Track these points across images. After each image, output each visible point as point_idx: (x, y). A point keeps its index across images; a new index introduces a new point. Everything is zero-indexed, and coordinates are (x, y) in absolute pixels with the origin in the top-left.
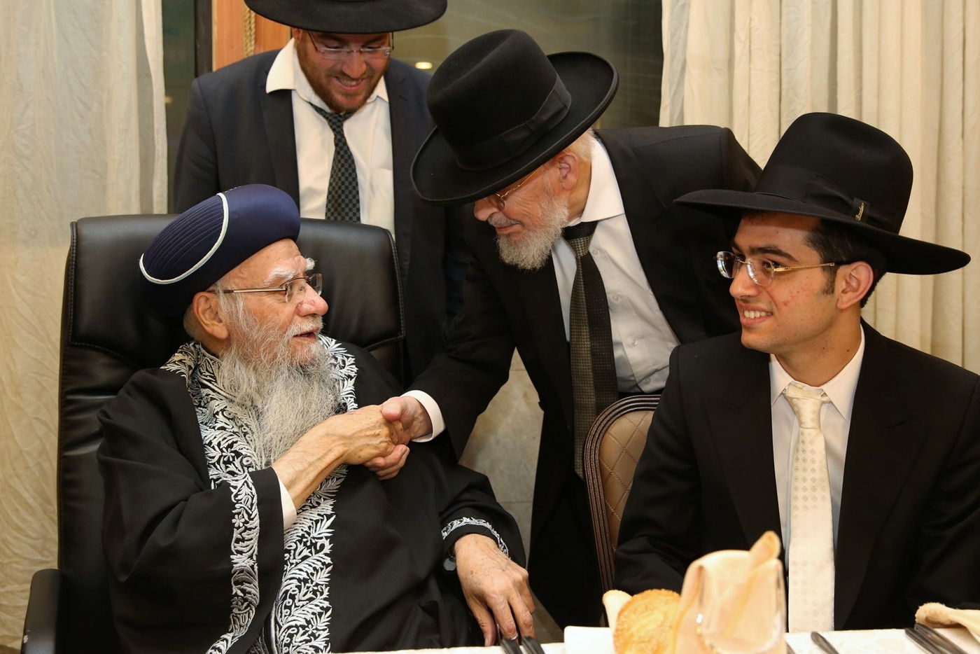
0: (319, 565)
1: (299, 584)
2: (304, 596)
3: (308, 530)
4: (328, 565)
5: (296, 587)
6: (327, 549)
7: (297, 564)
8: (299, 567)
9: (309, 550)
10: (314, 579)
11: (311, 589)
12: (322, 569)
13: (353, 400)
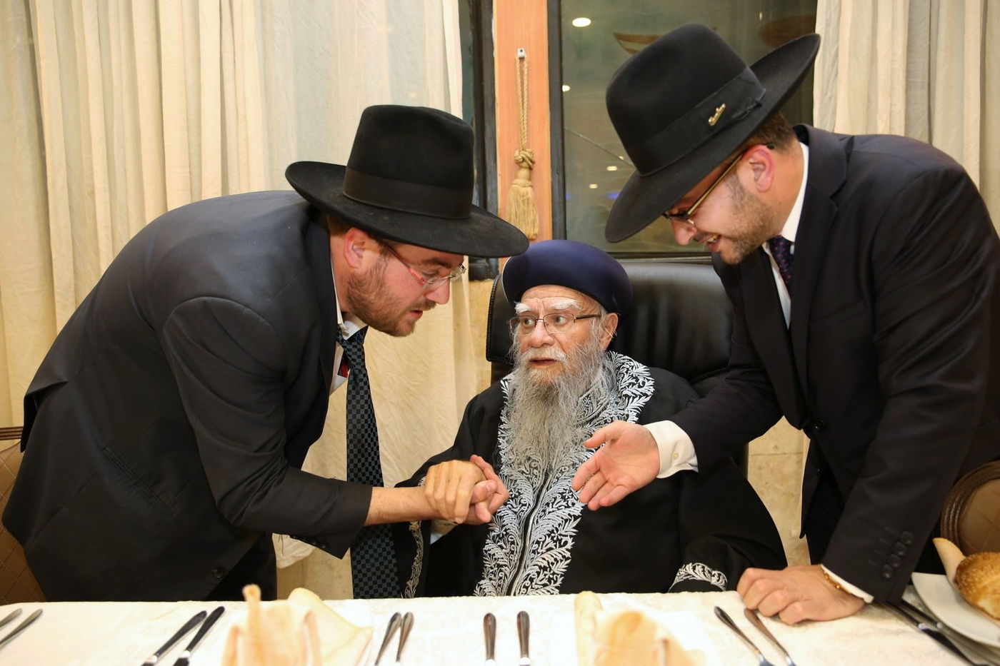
0: (560, 557)
1: (539, 570)
2: (540, 581)
3: (558, 527)
4: (567, 559)
5: (537, 572)
6: (569, 546)
7: (542, 553)
8: (543, 556)
11: (547, 577)
12: (561, 561)
13: (635, 414)
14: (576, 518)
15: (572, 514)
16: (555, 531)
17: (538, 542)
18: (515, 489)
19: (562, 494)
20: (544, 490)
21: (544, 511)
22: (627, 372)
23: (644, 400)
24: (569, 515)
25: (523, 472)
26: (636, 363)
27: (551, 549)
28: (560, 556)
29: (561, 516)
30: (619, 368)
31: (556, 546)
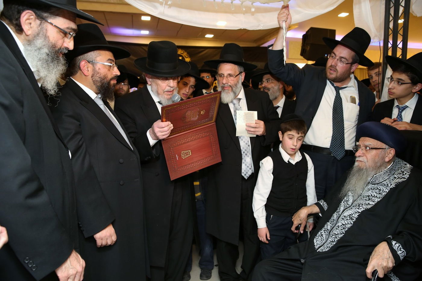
16: (351, 215)
17: (345, 216)
22: (400, 169)
23: (403, 180)
24: (358, 211)
27: (348, 220)
29: (355, 211)
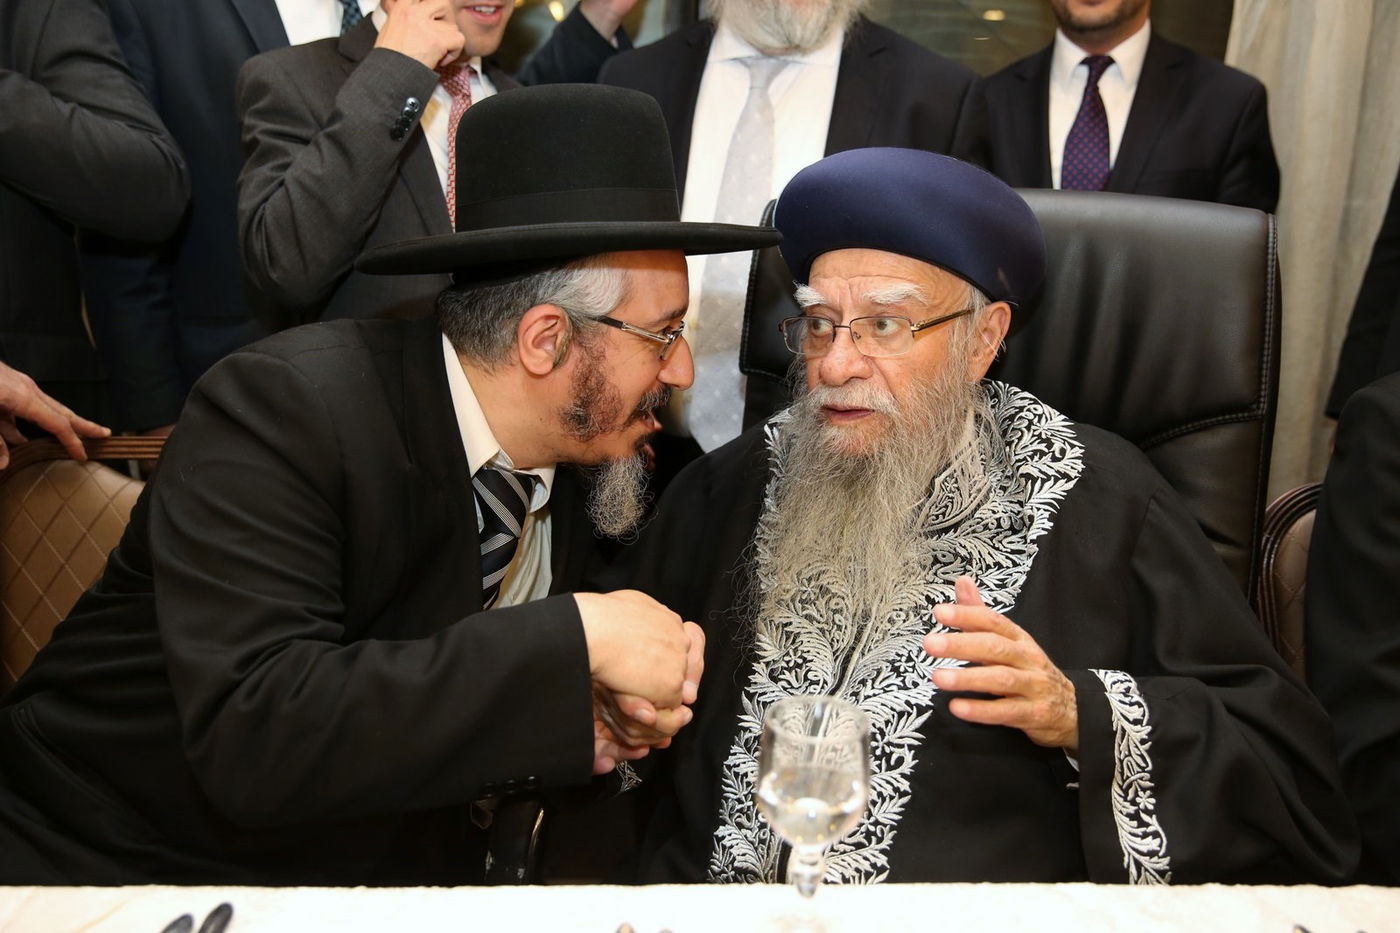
0: (888, 791)
2: (850, 836)
3: (883, 726)
4: (903, 794)
9: (878, 762)
10: (875, 811)
11: (863, 829)
12: (892, 798)
13: (1047, 515)
14: (921, 710)
15: (913, 703)
16: (878, 737)
18: (795, 650)
19: (892, 662)
20: (856, 655)
21: (855, 694)
22: (1028, 428)
23: (1063, 487)
24: (908, 703)
25: (809, 618)
26: (1047, 409)
28: (889, 787)
29: (890, 704)
30: (1012, 418)
31: (879, 766)
